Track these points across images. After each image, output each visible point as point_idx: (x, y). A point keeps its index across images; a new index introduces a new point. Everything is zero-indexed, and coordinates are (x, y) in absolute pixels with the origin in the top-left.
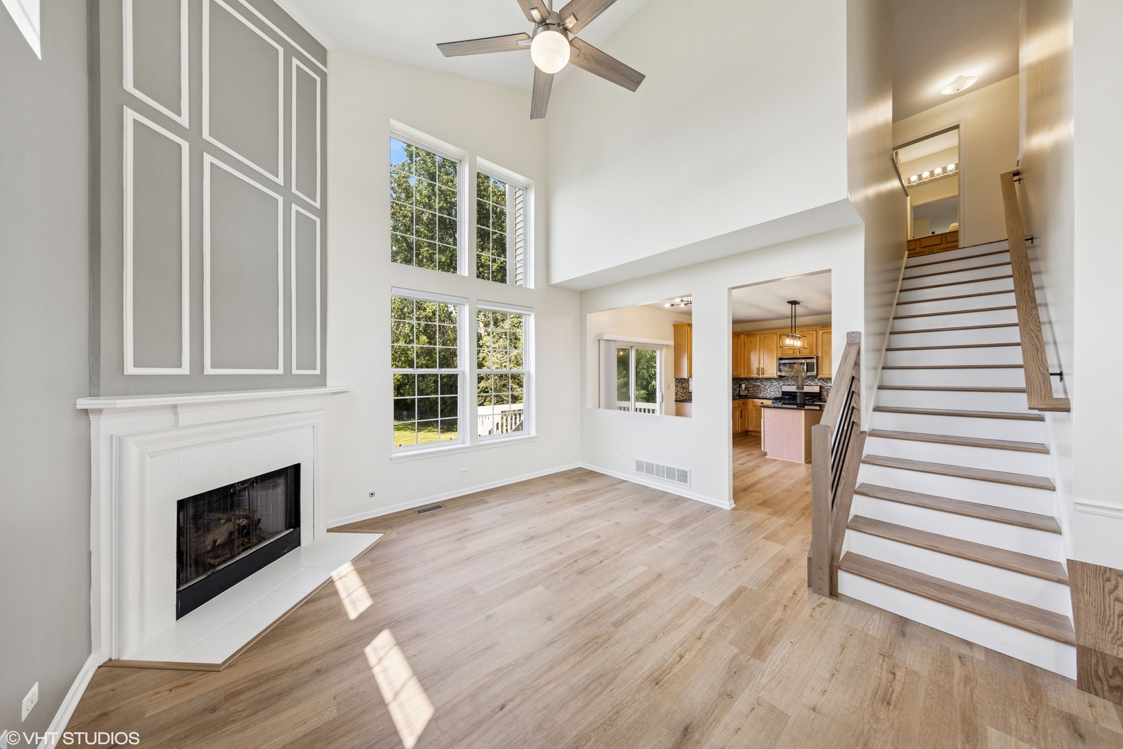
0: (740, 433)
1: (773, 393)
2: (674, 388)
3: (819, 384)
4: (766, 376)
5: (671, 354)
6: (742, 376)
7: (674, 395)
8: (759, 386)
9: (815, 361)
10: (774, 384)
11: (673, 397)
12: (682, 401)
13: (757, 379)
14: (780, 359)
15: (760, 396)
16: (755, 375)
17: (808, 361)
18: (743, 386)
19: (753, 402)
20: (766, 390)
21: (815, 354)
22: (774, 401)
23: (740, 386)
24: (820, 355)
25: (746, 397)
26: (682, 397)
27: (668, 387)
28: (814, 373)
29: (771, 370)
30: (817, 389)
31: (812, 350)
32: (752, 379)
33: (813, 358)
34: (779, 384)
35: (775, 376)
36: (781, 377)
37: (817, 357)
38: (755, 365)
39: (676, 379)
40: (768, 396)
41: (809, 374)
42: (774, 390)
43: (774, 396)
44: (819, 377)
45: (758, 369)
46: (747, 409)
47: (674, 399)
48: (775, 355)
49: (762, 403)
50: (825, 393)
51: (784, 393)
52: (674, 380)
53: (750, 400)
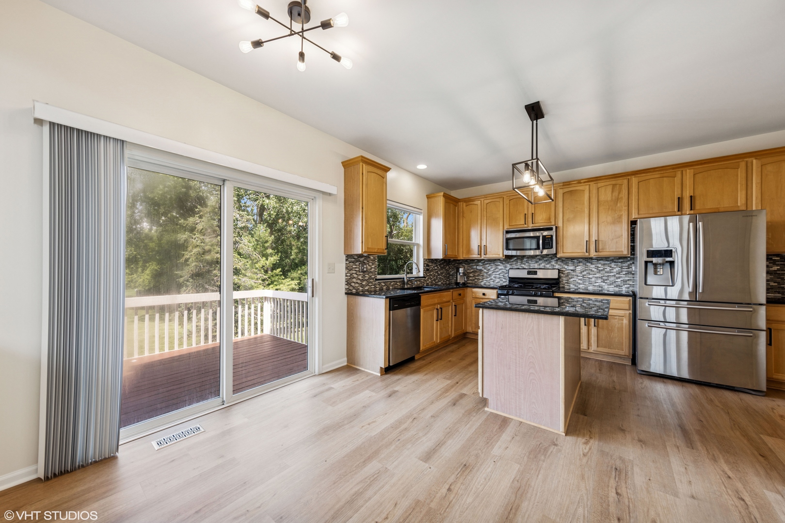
0: (454, 338)
1: (498, 280)
2: (343, 271)
3: (557, 267)
4: (490, 256)
5: (337, 212)
6: (461, 257)
7: (344, 283)
8: (481, 270)
9: (553, 233)
10: (500, 267)
11: (343, 287)
12: (357, 294)
13: (479, 261)
14: (508, 232)
15: (482, 284)
16: (475, 256)
17: (545, 233)
18: (461, 270)
19: (473, 292)
20: (490, 275)
21: (553, 223)
22: (500, 292)
23: (458, 271)
24: (560, 224)
25: (465, 285)
26: (362, 286)
27: (332, 269)
28: (553, 251)
29: (496, 249)
30: (552, 274)
31: (550, 219)
32: (472, 261)
33: (551, 229)
34: (505, 267)
35: (501, 256)
36: (508, 258)
37: (556, 227)
38: (475, 244)
39: (349, 257)
40: (492, 284)
41: (545, 252)
42: (499, 276)
43: (499, 284)
44: (558, 256)
45: (480, 247)
46: (464, 302)
47: (344, 291)
48: (501, 227)
49: (484, 294)
50: (564, 280)
51: (512, 280)
52: (344, 258)
53: (469, 289)
